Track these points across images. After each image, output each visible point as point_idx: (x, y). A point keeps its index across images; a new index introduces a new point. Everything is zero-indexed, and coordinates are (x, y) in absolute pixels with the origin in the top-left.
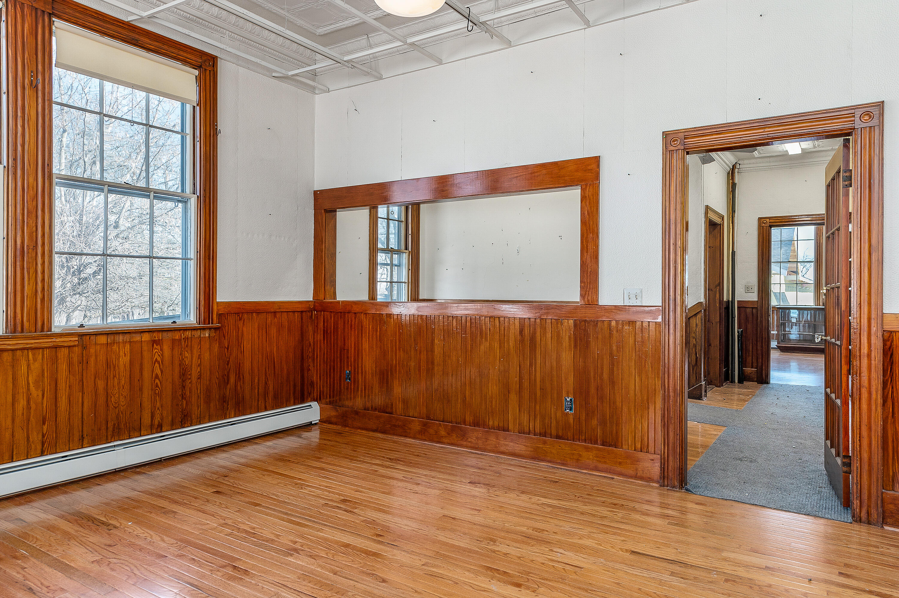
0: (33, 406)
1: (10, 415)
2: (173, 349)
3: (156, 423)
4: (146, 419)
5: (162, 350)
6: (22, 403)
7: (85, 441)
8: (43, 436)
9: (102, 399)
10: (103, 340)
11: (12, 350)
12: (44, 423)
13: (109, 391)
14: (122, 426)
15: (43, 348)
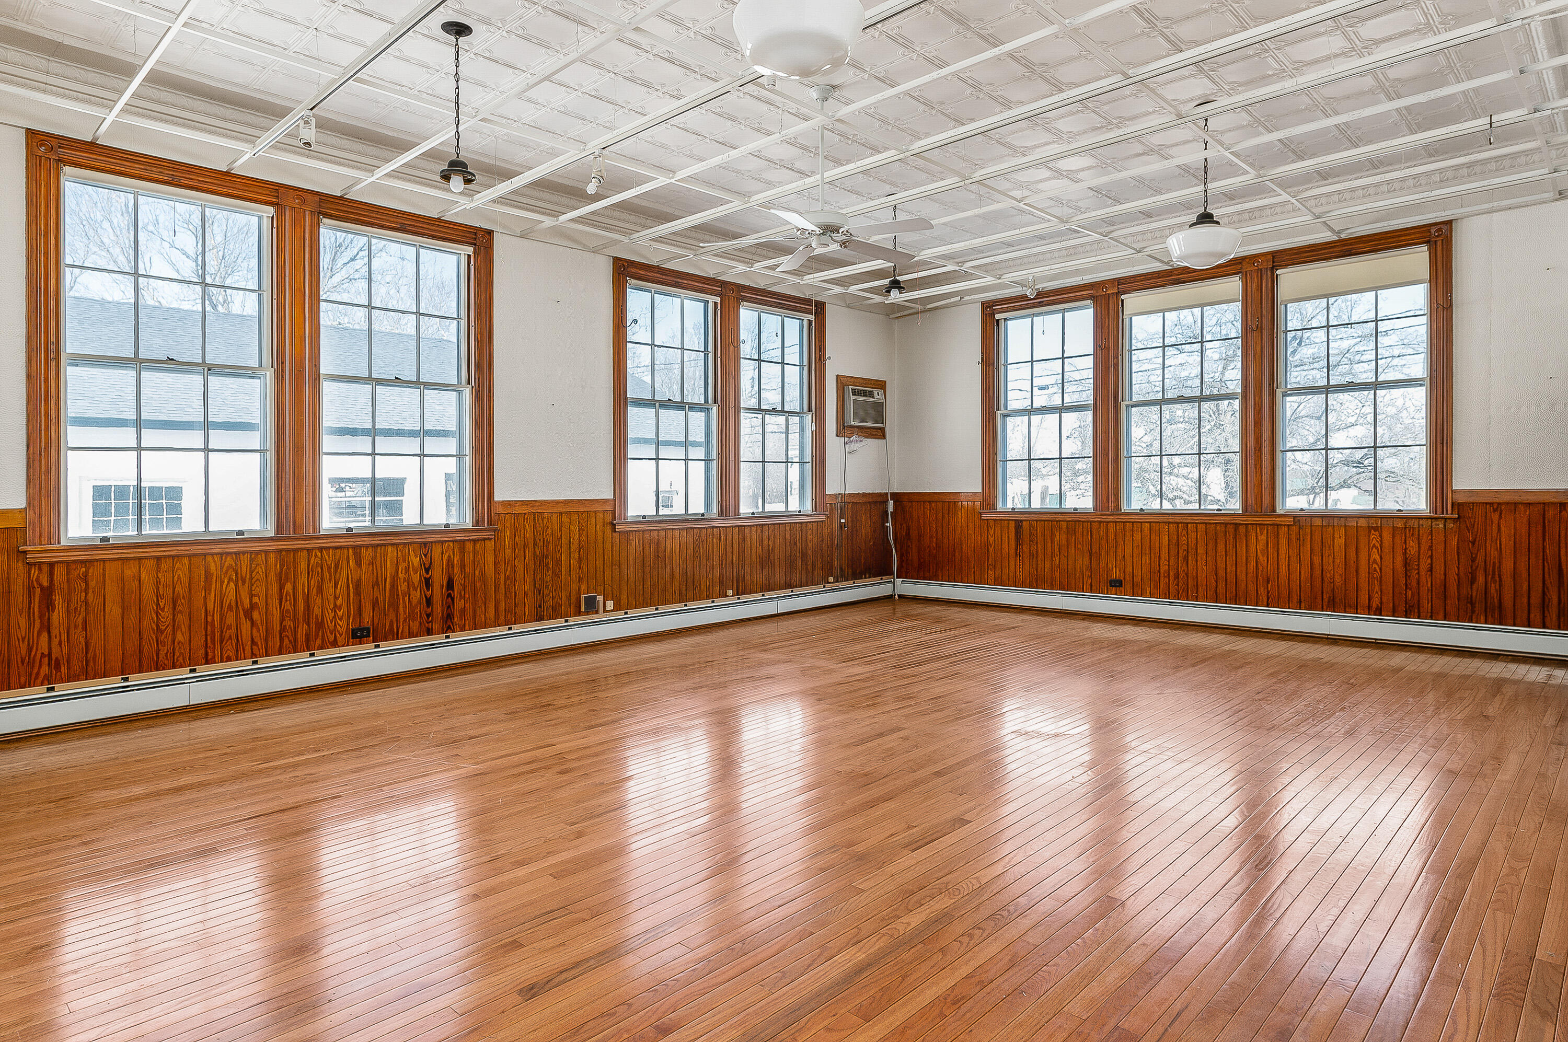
0: (1261, 568)
1: (1244, 571)
2: (1394, 536)
3: (1374, 605)
4: (1364, 599)
5: (1381, 536)
6: (1253, 564)
7: (1303, 605)
8: (1268, 592)
9: (1318, 572)
10: (1318, 522)
11: (1246, 524)
12: (1268, 582)
13: (1325, 567)
14: (1337, 600)
15: (1267, 525)
